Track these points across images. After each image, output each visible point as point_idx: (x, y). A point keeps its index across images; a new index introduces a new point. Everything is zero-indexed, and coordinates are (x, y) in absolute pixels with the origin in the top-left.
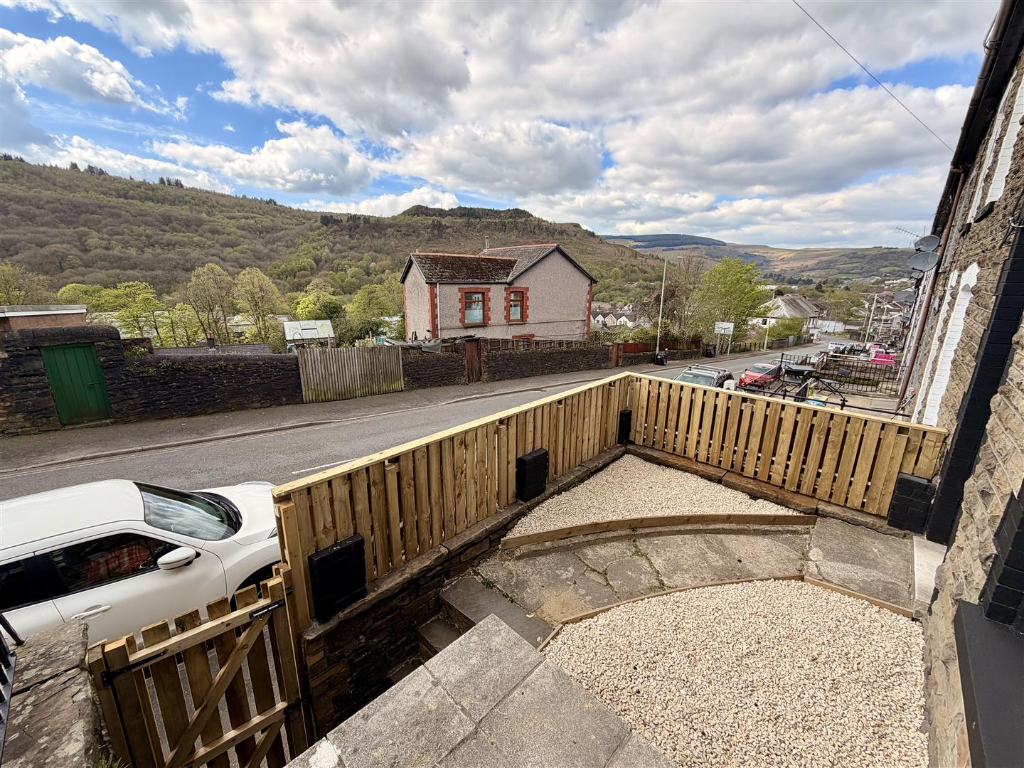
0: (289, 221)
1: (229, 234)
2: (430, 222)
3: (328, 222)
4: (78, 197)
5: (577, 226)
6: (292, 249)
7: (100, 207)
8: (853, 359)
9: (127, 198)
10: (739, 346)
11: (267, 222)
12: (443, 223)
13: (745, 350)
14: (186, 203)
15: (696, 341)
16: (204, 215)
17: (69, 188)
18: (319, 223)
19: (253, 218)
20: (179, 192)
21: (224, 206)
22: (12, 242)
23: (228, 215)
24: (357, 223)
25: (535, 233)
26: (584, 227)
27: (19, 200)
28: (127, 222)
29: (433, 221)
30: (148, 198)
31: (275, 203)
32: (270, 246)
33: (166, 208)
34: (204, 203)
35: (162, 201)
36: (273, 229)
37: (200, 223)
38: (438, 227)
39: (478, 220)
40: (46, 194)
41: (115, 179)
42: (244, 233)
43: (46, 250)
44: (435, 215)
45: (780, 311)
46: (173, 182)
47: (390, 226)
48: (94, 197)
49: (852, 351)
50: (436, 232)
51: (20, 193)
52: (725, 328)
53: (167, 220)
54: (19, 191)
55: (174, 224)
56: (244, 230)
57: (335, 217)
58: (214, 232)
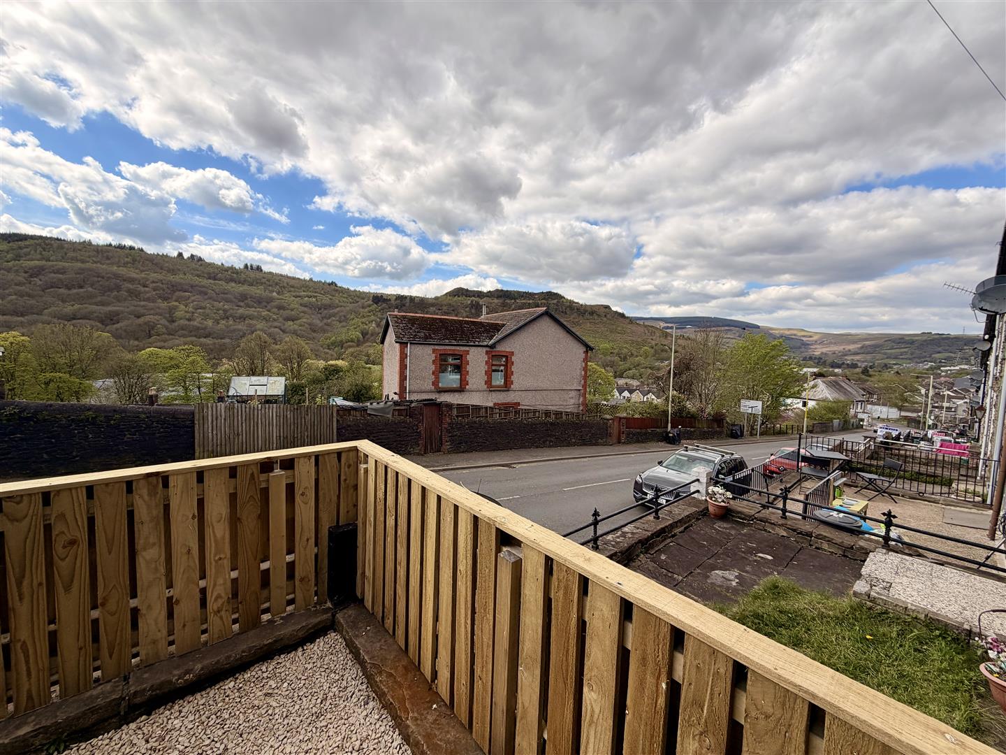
0: (345, 300)
1: (292, 310)
2: (469, 302)
3: (379, 301)
4: (177, 278)
5: (607, 307)
6: (344, 324)
7: (192, 286)
8: (910, 447)
9: (215, 280)
10: (771, 427)
11: (326, 300)
12: (481, 303)
13: (781, 433)
14: (262, 284)
15: (718, 419)
16: (275, 294)
17: (173, 271)
18: (370, 302)
19: (315, 297)
20: (258, 275)
21: (293, 287)
22: (117, 314)
23: (294, 294)
24: (404, 302)
25: (566, 313)
26: (614, 309)
27: (132, 280)
28: (210, 298)
29: (472, 301)
30: (232, 280)
31: (336, 285)
32: (325, 321)
33: (244, 288)
34: (277, 284)
35: (243, 283)
36: (330, 306)
37: (270, 300)
38: (476, 307)
39: (513, 301)
40: (154, 276)
41: (211, 265)
42: (306, 309)
43: (142, 320)
44: (474, 296)
45: (819, 393)
46: (254, 267)
47: (433, 305)
48: (190, 278)
49: (908, 438)
50: (473, 311)
51: (134, 275)
52: (753, 407)
53: (243, 297)
54: (133, 273)
55: (249, 301)
56: (306, 306)
57: (385, 297)
58: (280, 308)
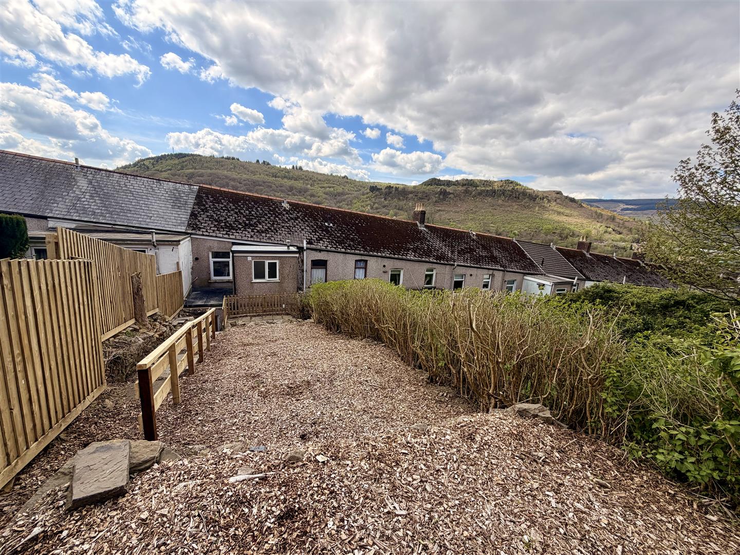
0: (352, 189)
1: (319, 197)
2: (439, 190)
3: (374, 190)
4: (256, 178)
5: (559, 193)
6: (350, 206)
7: (264, 182)
9: (276, 177)
11: (340, 189)
12: (448, 191)
14: (302, 179)
16: (309, 186)
17: (254, 172)
18: (368, 191)
19: (333, 187)
20: (300, 173)
21: (320, 180)
23: (321, 186)
24: (391, 190)
25: (519, 199)
26: (565, 194)
27: (234, 180)
28: (273, 190)
29: (441, 189)
30: (285, 177)
31: (347, 178)
32: (338, 205)
33: (292, 182)
34: (310, 179)
35: (290, 178)
36: (342, 194)
37: (306, 190)
38: (444, 194)
39: (474, 188)
40: (244, 176)
42: (327, 196)
44: (444, 185)
46: (298, 168)
47: (411, 192)
48: (263, 177)
50: (441, 197)
51: (235, 176)
53: (291, 189)
54: (234, 175)
55: (294, 191)
56: (327, 194)
57: (378, 187)
58: (312, 195)
